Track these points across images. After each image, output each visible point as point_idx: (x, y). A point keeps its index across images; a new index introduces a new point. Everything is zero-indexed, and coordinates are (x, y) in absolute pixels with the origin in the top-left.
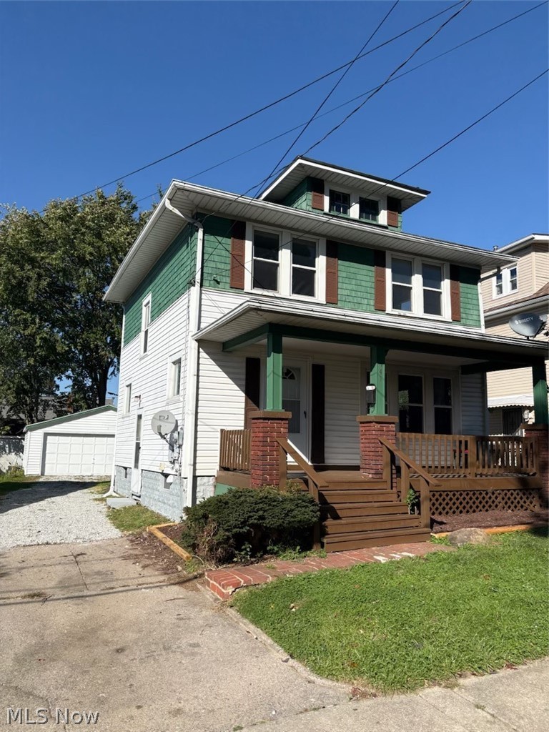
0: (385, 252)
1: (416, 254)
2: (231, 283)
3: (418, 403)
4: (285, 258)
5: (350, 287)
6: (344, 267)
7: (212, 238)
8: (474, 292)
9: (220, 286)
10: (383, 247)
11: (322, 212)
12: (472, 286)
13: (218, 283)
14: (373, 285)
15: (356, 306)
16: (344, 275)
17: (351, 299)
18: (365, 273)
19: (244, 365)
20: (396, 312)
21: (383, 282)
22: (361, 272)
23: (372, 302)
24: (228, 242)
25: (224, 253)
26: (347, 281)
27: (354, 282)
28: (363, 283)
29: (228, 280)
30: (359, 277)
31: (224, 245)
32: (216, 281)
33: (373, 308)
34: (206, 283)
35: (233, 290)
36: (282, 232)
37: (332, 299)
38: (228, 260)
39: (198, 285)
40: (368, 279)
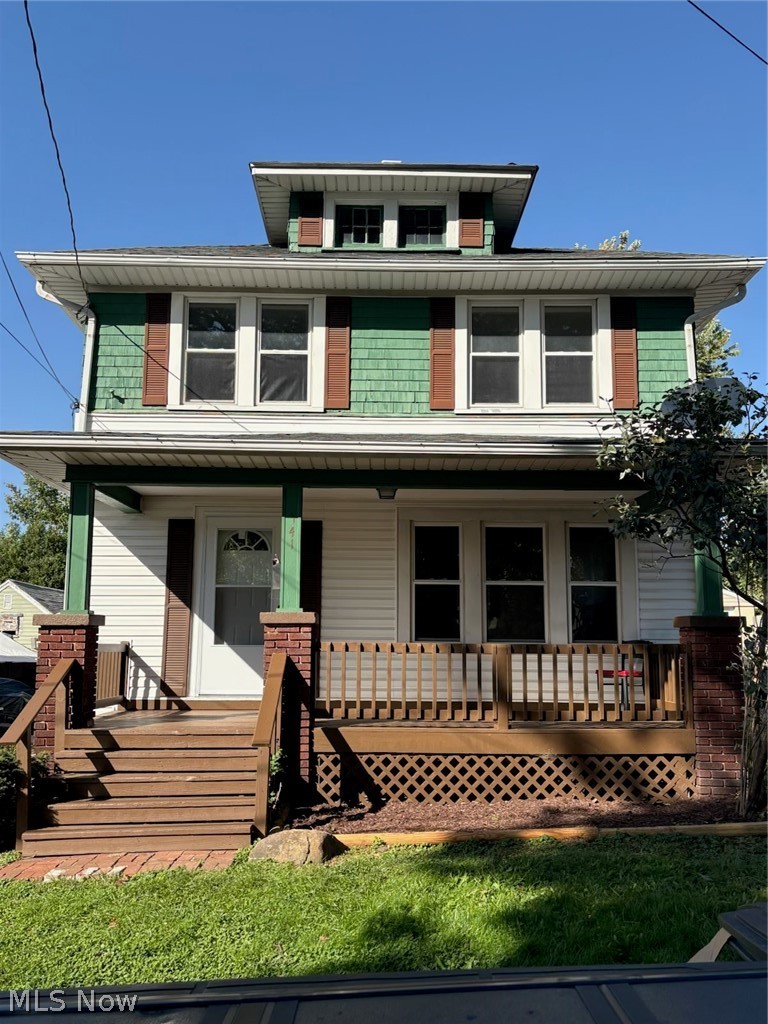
0: (454, 299)
1: (527, 292)
2: (144, 399)
3: (534, 579)
4: (246, 341)
5: (375, 375)
6: (365, 341)
7: (112, 329)
8: (675, 344)
9: (125, 406)
10: (448, 290)
11: (320, 250)
12: (669, 334)
13: (122, 400)
14: (427, 365)
15: (390, 408)
16: (363, 354)
17: (378, 396)
18: (410, 346)
19: (165, 532)
20: (479, 408)
21: (450, 356)
22: (400, 344)
23: (424, 397)
24: (138, 331)
25: (133, 350)
26: (370, 364)
27: (384, 364)
28: (406, 365)
29: (140, 393)
30: (394, 354)
31: (133, 338)
32: (118, 398)
33: (426, 408)
34: (100, 404)
35: (148, 410)
36: (239, 298)
37: (339, 400)
38: (140, 361)
39: (83, 409)
40: (415, 354)
